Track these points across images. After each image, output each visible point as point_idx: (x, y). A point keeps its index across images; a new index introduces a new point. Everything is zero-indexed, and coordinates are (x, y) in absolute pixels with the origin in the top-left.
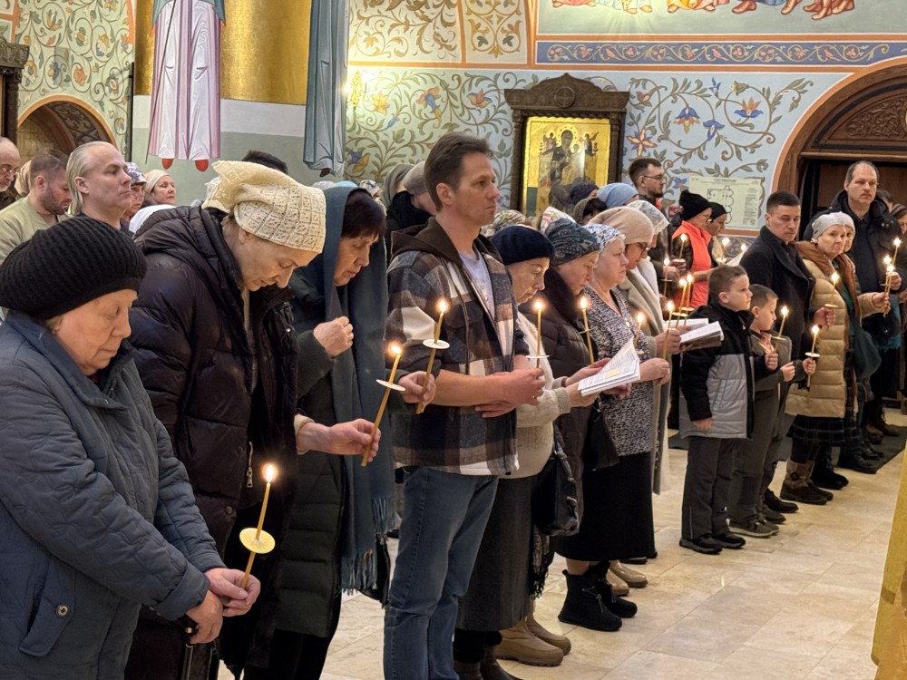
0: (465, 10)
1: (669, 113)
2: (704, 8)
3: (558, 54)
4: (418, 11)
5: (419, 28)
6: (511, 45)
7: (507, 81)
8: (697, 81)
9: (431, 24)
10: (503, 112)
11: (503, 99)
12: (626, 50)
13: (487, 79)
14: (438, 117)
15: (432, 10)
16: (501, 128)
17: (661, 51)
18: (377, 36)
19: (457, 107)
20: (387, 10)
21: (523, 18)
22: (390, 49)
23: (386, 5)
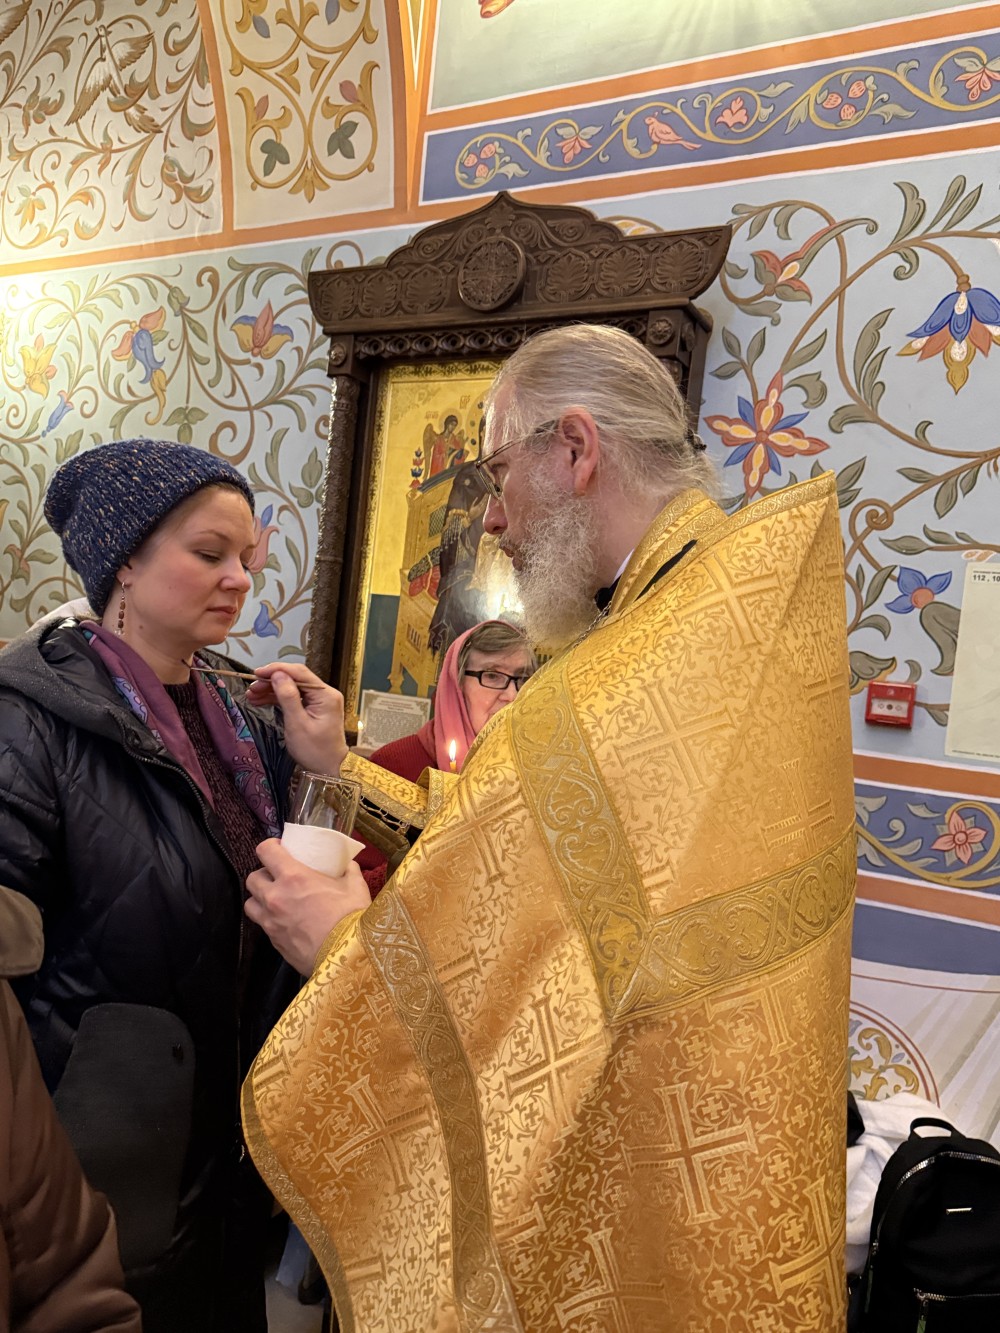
1: (881, 320)
3: (489, 163)
4: (132, 111)
6: (349, 154)
9: (159, 138)
10: (318, 365)
12: (717, 112)
13: (285, 269)
14: (158, 393)
15: (165, 99)
16: (310, 414)
17: (856, 91)
18: (46, 195)
19: (205, 362)
20: (74, 119)
21: (380, 51)
22: (67, 225)
23: (68, 109)
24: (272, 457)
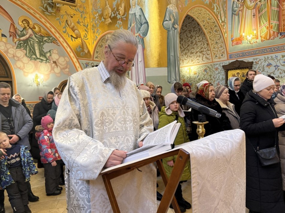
0: (212, 50)
1: (264, 65)
2: (271, 39)
3: (234, 56)
4: (202, 53)
5: (202, 57)
6: (223, 56)
7: (223, 64)
8: (271, 57)
9: (205, 55)
10: (222, 71)
11: (222, 68)
12: (251, 53)
13: (218, 64)
14: (208, 74)
15: (205, 52)
16: (222, 74)
17: (260, 51)
18: (194, 60)
19: (212, 71)
20: (196, 54)
21: (225, 50)
22: (196, 62)
23: (195, 53)
24: (219, 78)
